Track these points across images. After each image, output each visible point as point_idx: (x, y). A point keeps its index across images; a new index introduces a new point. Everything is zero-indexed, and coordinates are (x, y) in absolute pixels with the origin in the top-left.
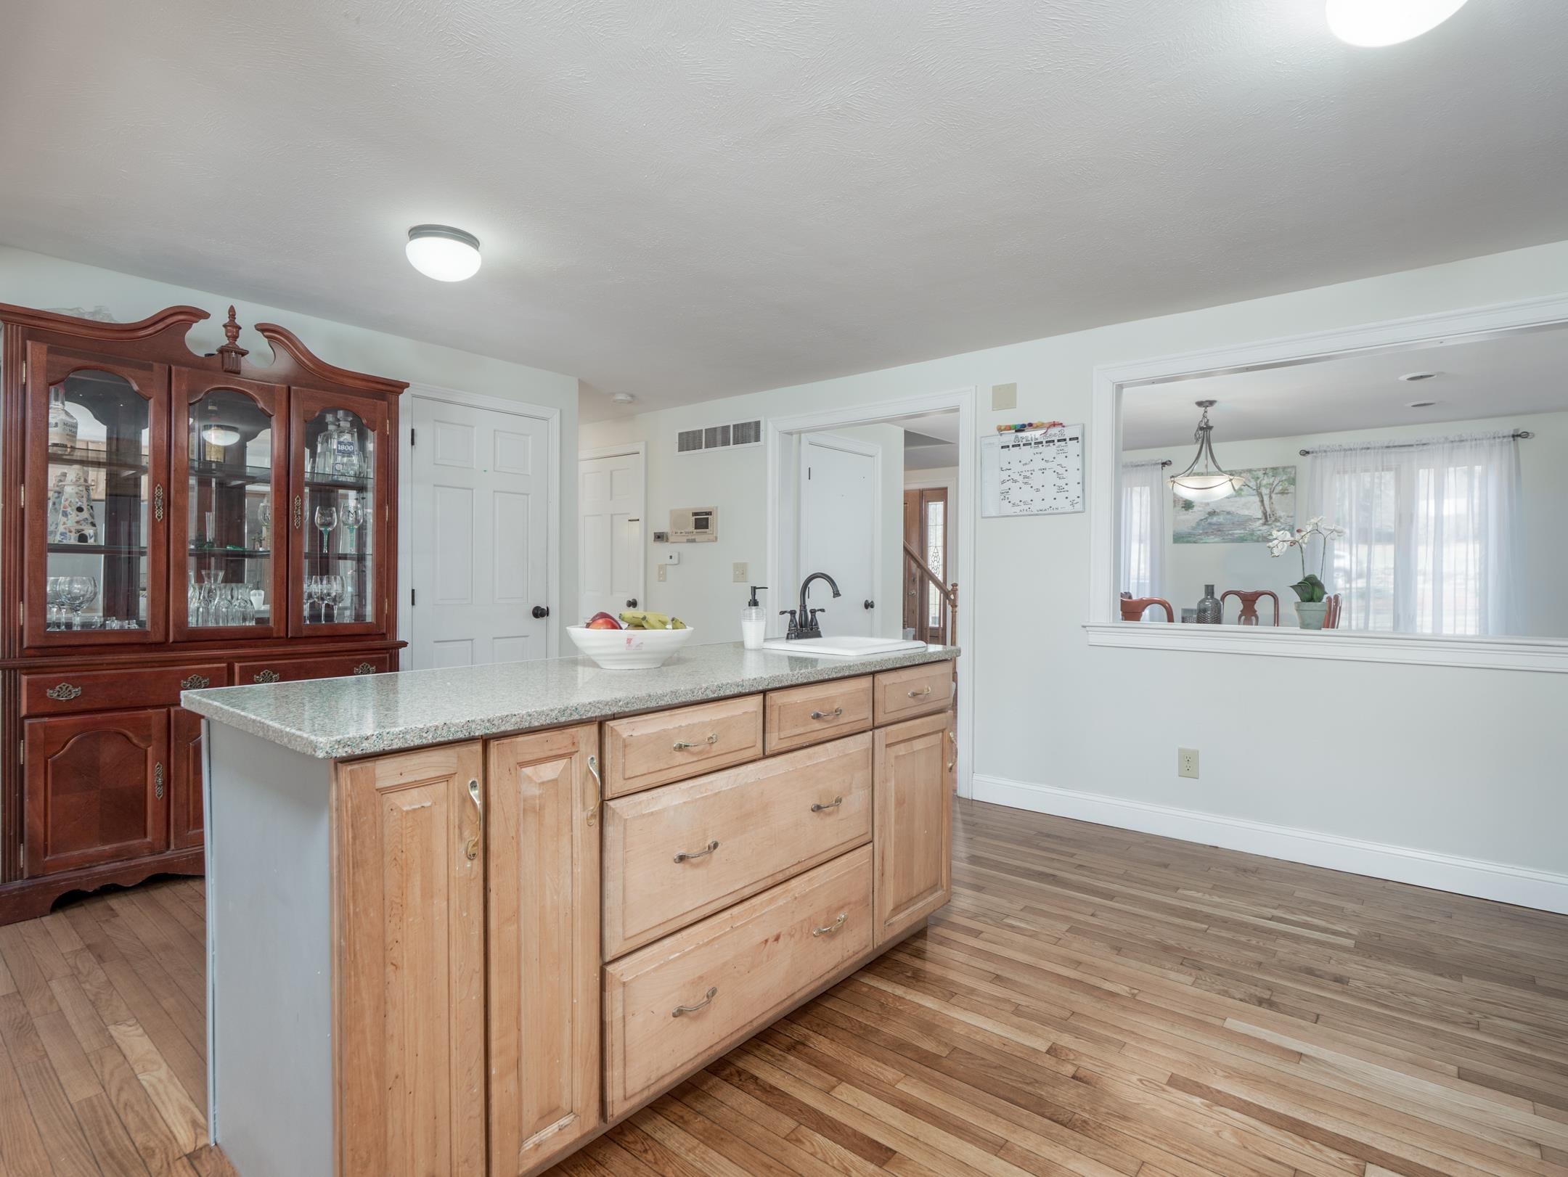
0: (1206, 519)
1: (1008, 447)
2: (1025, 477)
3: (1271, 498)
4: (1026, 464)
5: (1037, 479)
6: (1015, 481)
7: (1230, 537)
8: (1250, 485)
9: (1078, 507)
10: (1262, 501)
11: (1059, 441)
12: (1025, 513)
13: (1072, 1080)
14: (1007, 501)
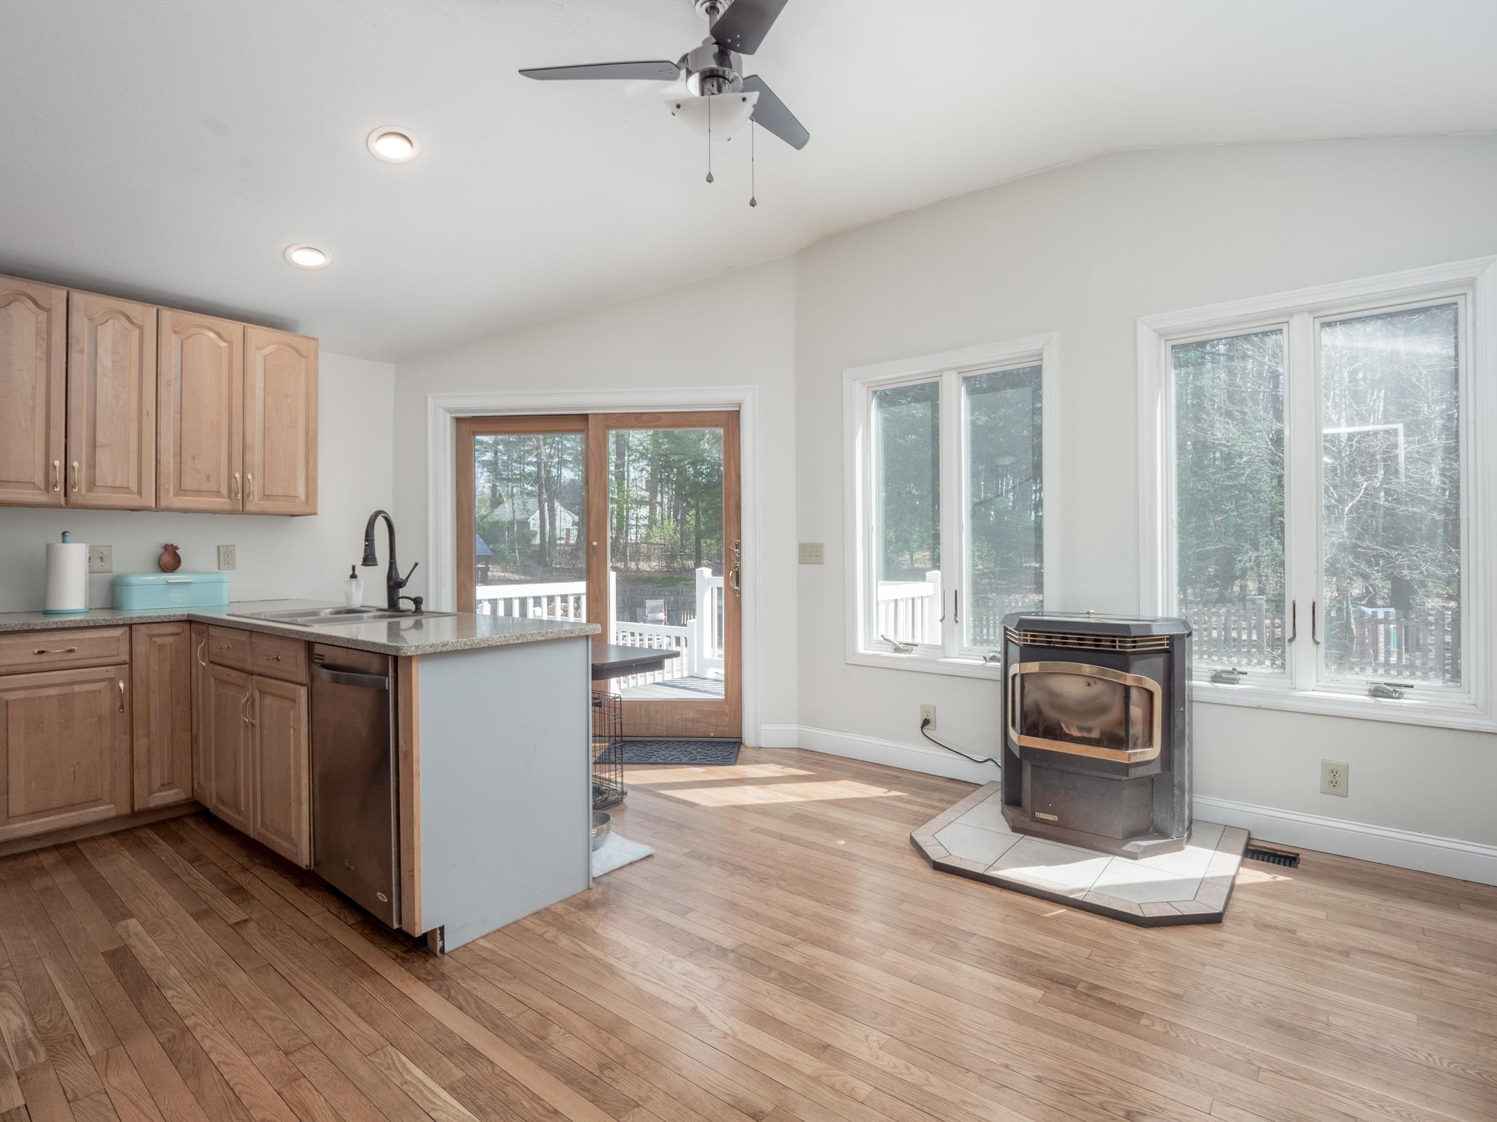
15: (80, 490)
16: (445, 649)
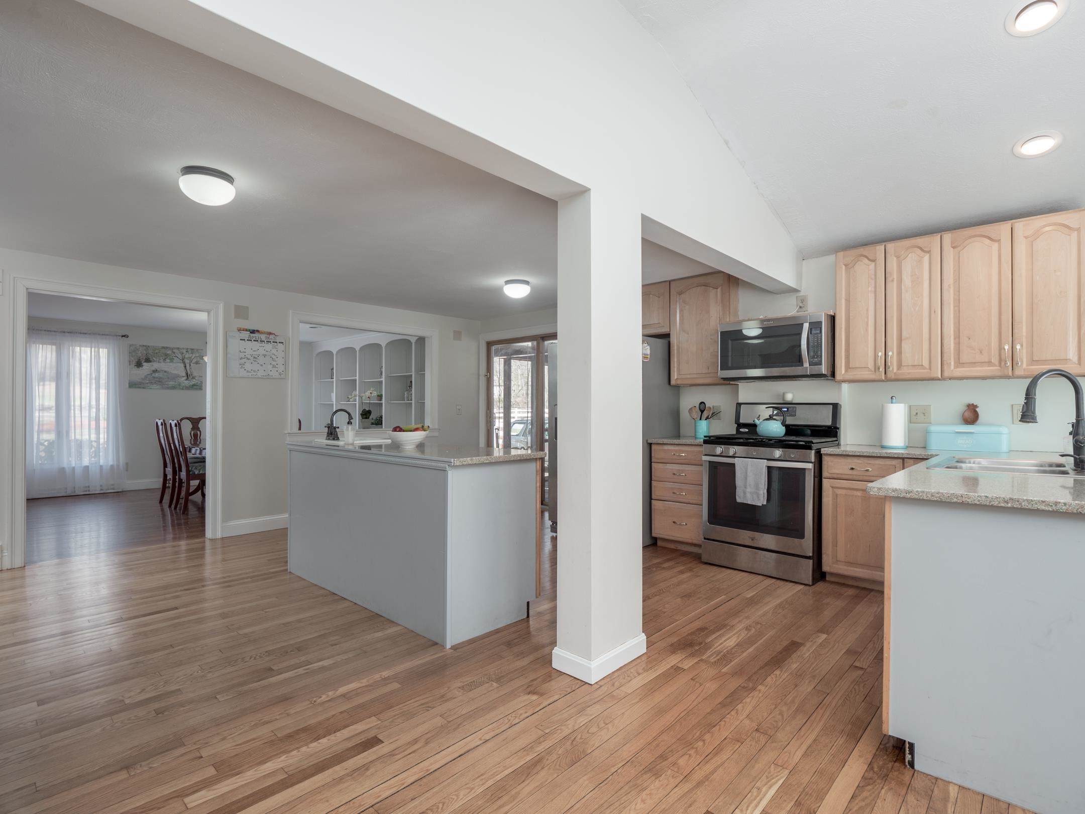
0: (151, 374)
1: (245, 340)
2: (254, 358)
3: (190, 365)
4: (255, 351)
5: (261, 360)
6: (249, 359)
7: (166, 386)
8: (178, 356)
9: (282, 376)
10: (185, 367)
11: (273, 342)
12: (254, 376)
14: (243, 369)
15: (893, 369)
16: (908, 496)
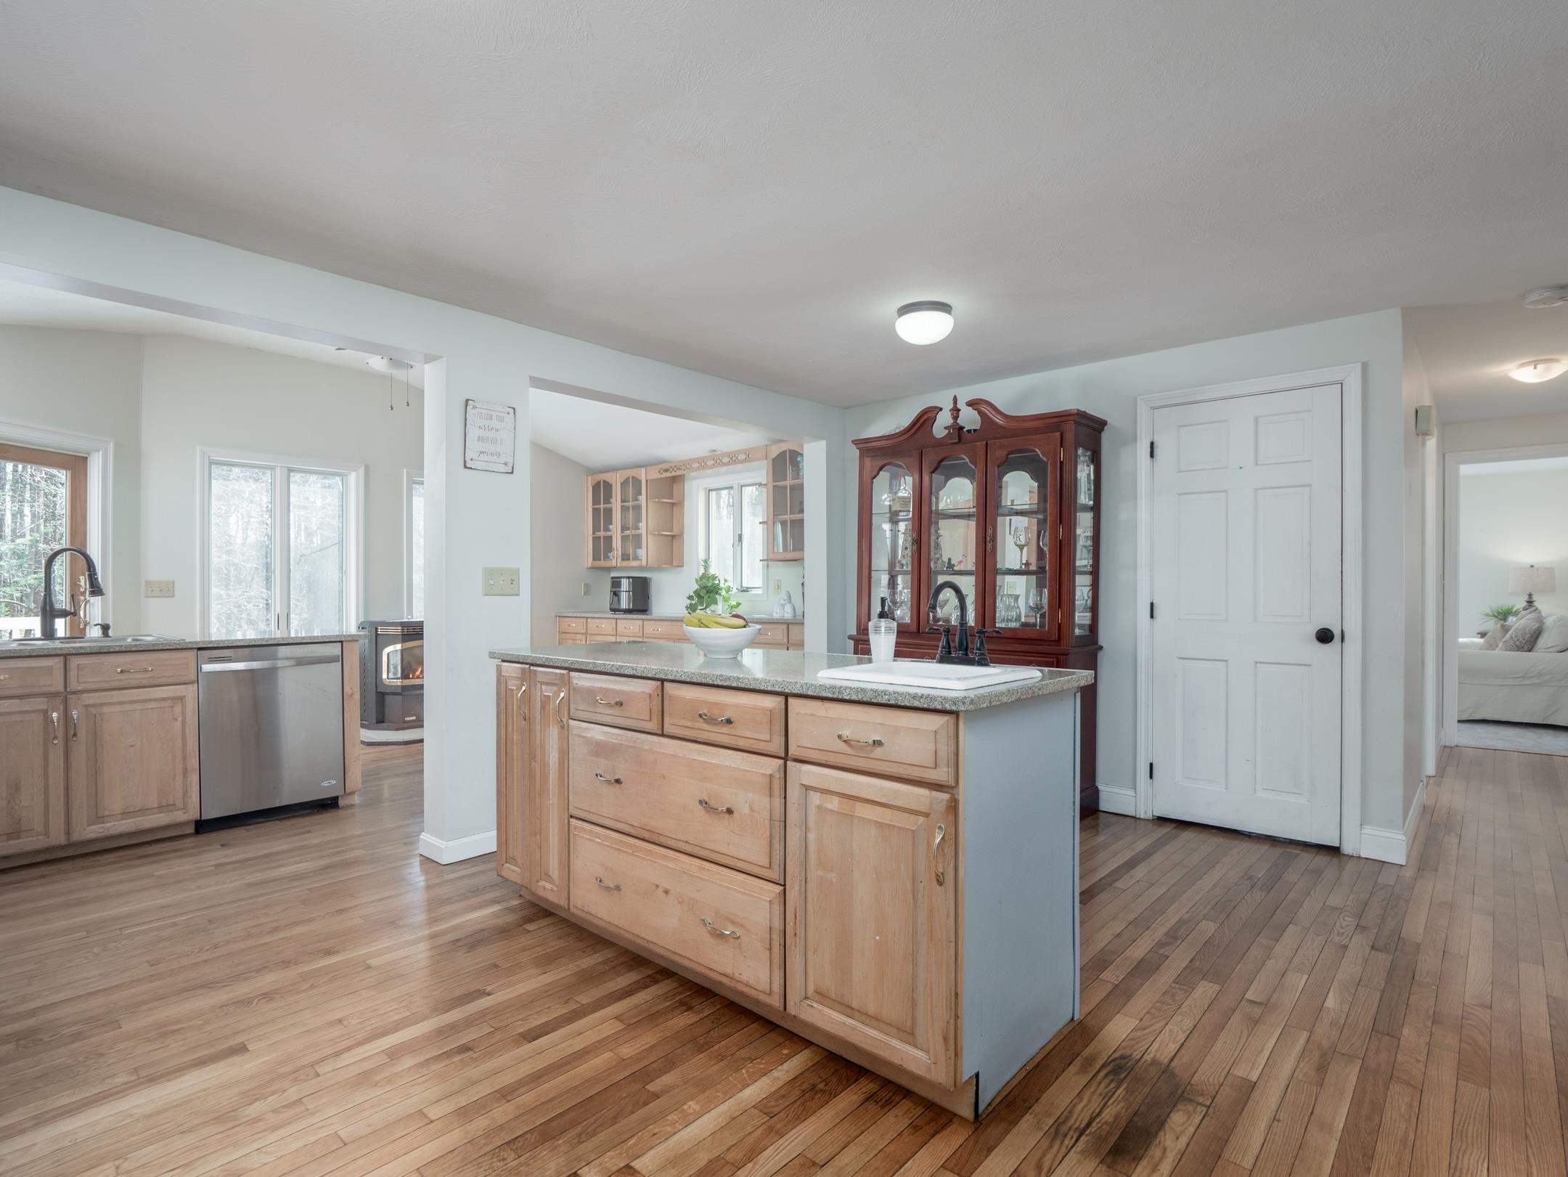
13: (574, 1171)
